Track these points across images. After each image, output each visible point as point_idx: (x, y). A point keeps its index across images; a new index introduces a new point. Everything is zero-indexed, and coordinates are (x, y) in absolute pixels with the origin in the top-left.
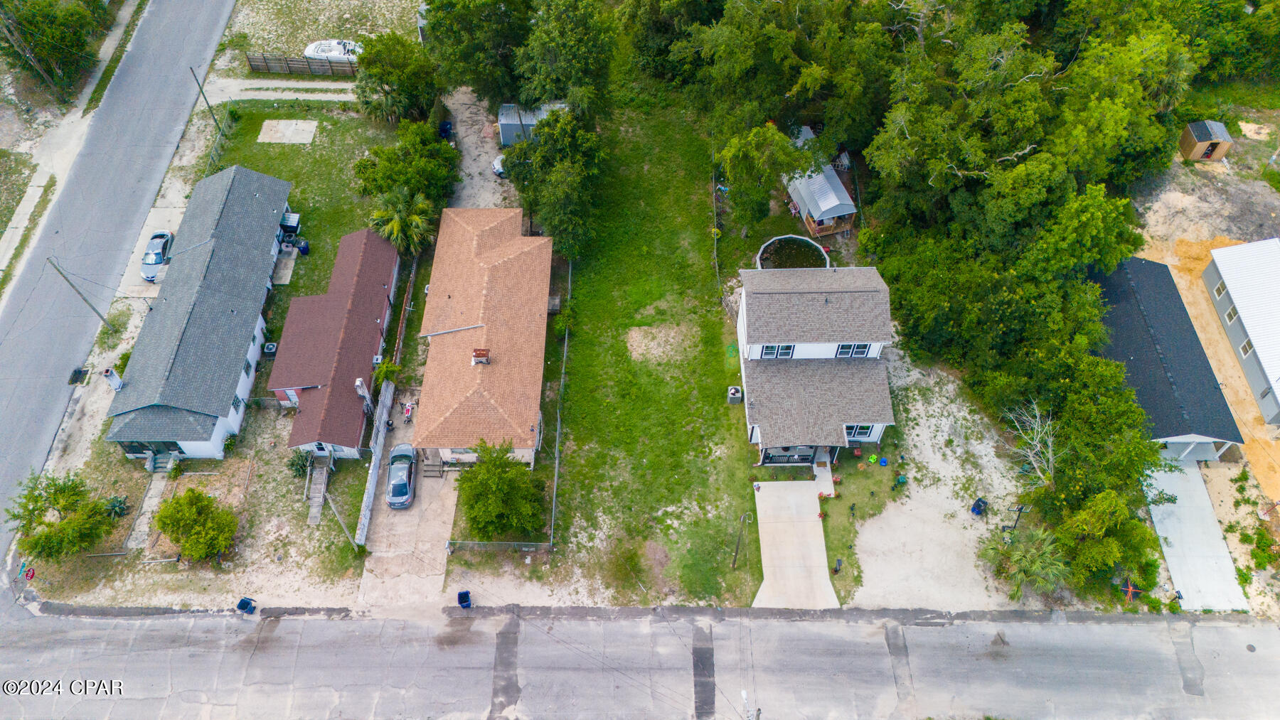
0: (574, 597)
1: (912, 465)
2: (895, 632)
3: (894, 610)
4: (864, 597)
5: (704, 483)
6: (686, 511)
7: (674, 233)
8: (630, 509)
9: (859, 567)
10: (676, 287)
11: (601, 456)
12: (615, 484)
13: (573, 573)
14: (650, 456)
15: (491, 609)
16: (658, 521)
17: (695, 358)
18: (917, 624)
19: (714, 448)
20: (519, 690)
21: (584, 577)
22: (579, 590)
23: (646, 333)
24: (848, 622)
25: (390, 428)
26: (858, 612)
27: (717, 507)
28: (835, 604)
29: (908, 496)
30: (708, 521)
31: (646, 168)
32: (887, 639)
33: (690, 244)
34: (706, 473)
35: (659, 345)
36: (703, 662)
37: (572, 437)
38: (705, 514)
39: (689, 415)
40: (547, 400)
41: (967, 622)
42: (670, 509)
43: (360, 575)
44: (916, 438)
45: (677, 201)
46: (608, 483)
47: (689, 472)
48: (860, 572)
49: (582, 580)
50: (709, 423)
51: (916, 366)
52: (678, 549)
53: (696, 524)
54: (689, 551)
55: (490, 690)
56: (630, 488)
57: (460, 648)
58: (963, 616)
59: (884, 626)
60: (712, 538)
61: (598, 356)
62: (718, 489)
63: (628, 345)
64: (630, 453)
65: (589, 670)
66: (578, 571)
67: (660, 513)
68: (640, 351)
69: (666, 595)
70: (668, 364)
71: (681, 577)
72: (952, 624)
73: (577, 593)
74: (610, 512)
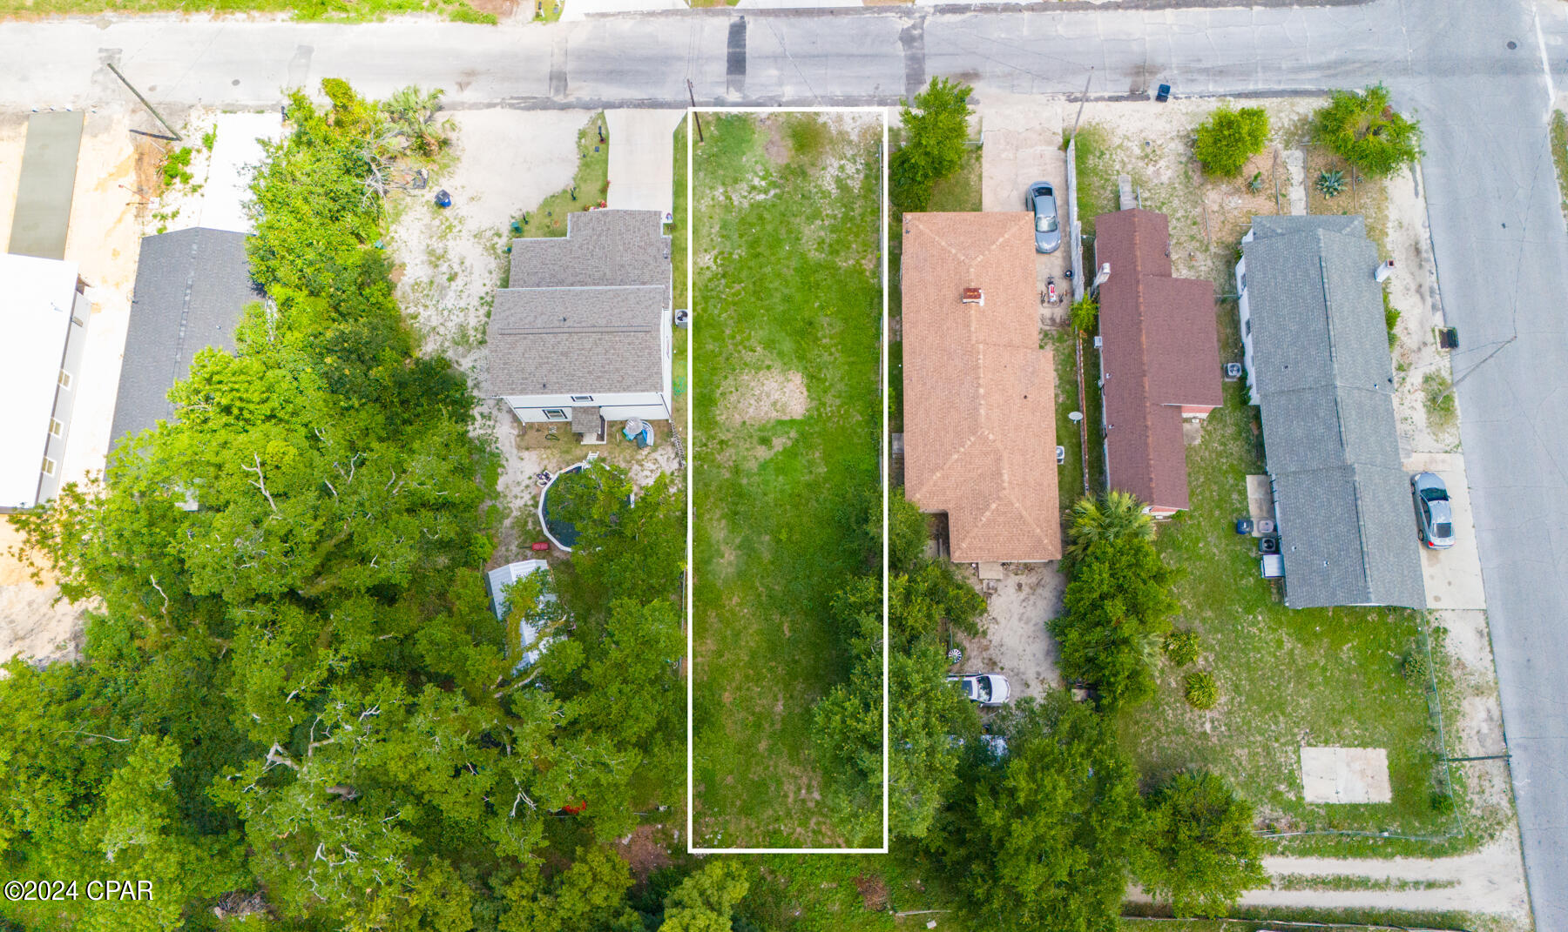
1: (499, 251)
2: (557, 91)
3: (553, 109)
4: (579, 119)
5: (724, 226)
6: (746, 194)
8: (803, 195)
9: (579, 146)
11: (834, 252)
12: (818, 222)
14: (782, 254)
16: (774, 185)
17: (725, 377)
18: (535, 98)
19: (710, 264)
20: (901, 39)
21: (847, 133)
23: (784, 412)
24: (600, 99)
26: (587, 107)
28: (609, 113)
29: (513, 217)
30: (723, 184)
32: (566, 86)
34: (723, 236)
35: (768, 395)
36: (737, 64)
37: (868, 274)
38: (726, 192)
39: (735, 304)
40: (898, 319)
41: (491, 100)
42: (762, 197)
43: (1063, 130)
44: (487, 281)
46: (827, 223)
47: (741, 236)
48: (578, 142)
49: (849, 130)
50: (714, 293)
52: (755, 156)
53: (736, 181)
54: (744, 154)
55: (926, 38)
56: (803, 218)
57: (959, 70)
58: (492, 105)
59: (566, 96)
60: (720, 166)
61: (842, 378)
62: (711, 218)
63: (805, 393)
64: (803, 256)
65: (839, 55)
66: (854, 137)
67: (772, 193)
68: (790, 385)
69: (768, 118)
70: (758, 369)
71: (754, 132)
72: (503, 99)
73: (853, 119)
74: (823, 192)
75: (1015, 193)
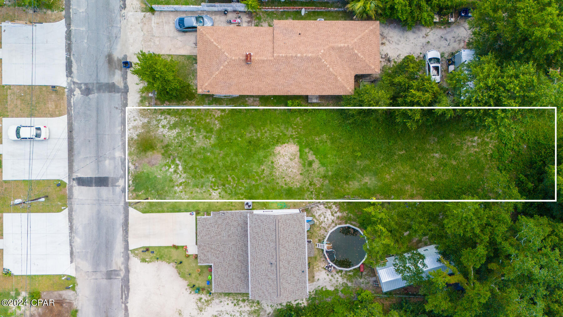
0: (132, 119)
1: (209, 298)
2: (118, 275)
3: (128, 276)
4: (135, 262)
5: (196, 186)
6: (179, 175)
7: (376, 174)
8: (179, 146)
9: (150, 262)
10: (330, 173)
11: (211, 131)
12: (195, 138)
13: (145, 118)
14: (212, 157)
15: (126, 78)
16: (173, 161)
17: (277, 183)
18: (122, 286)
19: (217, 192)
20: (87, 95)
21: (143, 124)
22: (136, 121)
23: (295, 155)
24: (123, 253)
25: (225, 13)
26: (127, 259)
27: (182, 192)
28: (131, 247)
29: (191, 293)
30: (173, 187)
31: (437, 155)
32: (115, 271)
33: (367, 183)
34: (202, 187)
35: (287, 163)
36: (102, 182)
37: (223, 114)
38: (177, 185)
39: (239, 179)
40: (247, 99)
41: (123, 311)
42: (180, 167)
43: (143, 11)
44: (226, 303)
45: (404, 175)
46: (195, 134)
47: (202, 177)
48: (148, 262)
49: (141, 123)
50: (233, 190)
51: (275, 311)
52: (157, 171)
53: (171, 180)
54: (156, 177)
55: (87, 81)
56: (192, 146)
57: (106, 65)
58: (126, 309)
59: (121, 270)
60: (163, 189)
61: (278, 127)
62: (192, 193)
63: (286, 144)
64: (214, 146)
65: (97, 128)
66: (146, 120)
67: (178, 162)
68: (282, 152)
69: (134, 165)
70: (273, 167)
71: (143, 172)
72: (122, 303)
73: (135, 120)
74: (178, 136)
75: (179, 38)
